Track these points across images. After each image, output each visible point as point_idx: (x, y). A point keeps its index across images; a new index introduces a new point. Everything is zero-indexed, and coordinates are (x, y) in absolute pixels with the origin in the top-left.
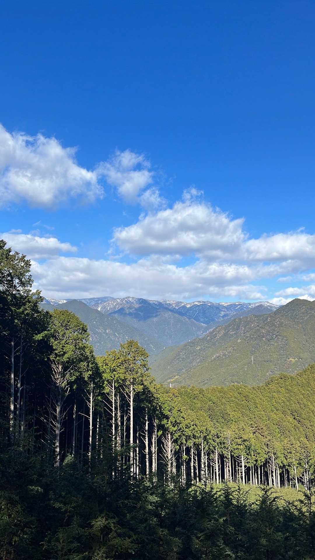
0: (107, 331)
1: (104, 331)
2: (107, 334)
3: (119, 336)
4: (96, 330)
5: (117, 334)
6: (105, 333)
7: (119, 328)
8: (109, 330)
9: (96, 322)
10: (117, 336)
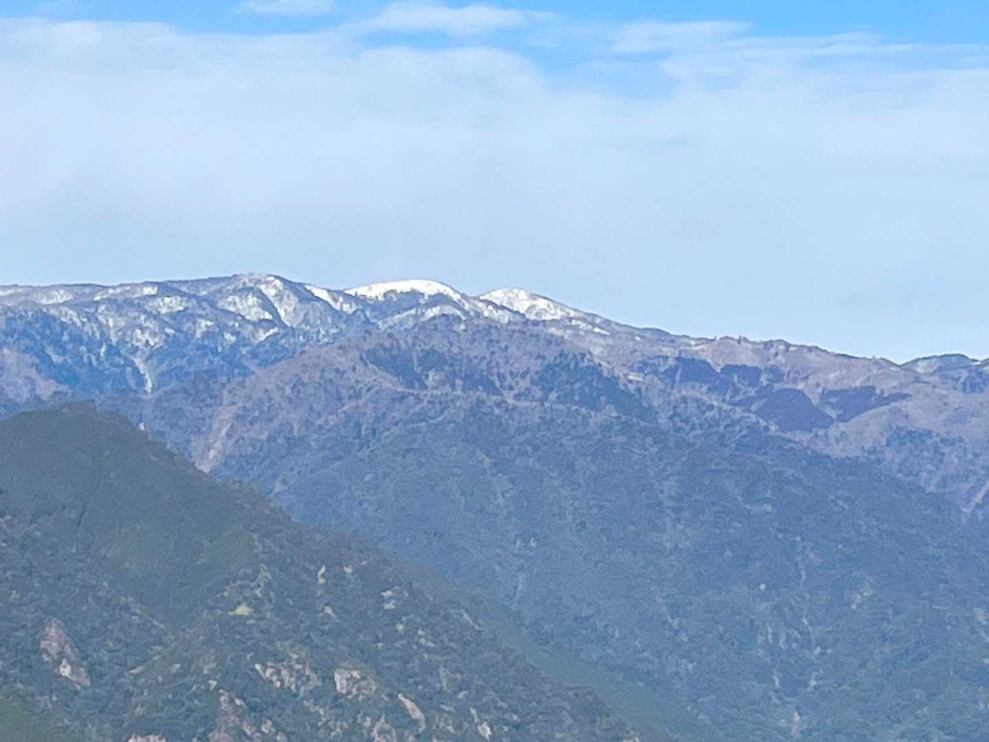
0: (340, 681)
1: (313, 676)
2: (337, 701)
3: (427, 721)
4: (258, 667)
5: (409, 704)
6: (326, 693)
7: (428, 650)
8: (356, 674)
9: (256, 604)
10: (416, 722)
